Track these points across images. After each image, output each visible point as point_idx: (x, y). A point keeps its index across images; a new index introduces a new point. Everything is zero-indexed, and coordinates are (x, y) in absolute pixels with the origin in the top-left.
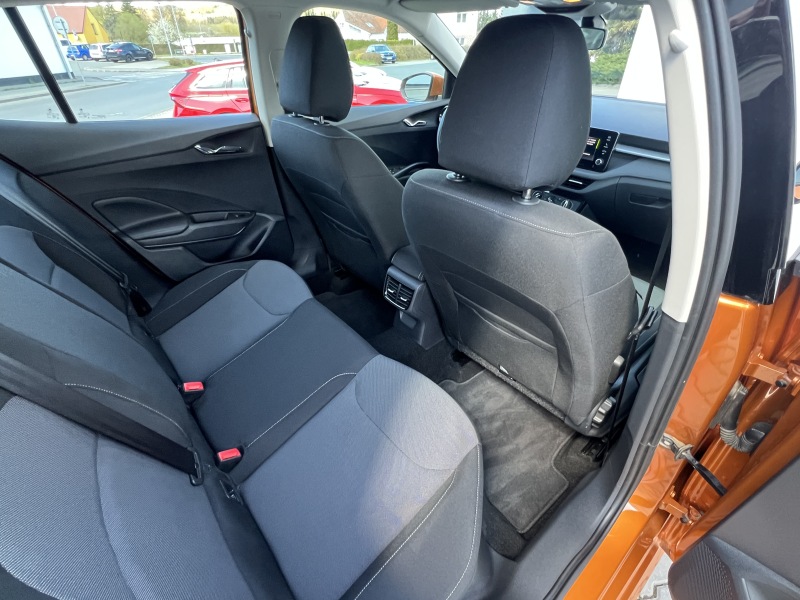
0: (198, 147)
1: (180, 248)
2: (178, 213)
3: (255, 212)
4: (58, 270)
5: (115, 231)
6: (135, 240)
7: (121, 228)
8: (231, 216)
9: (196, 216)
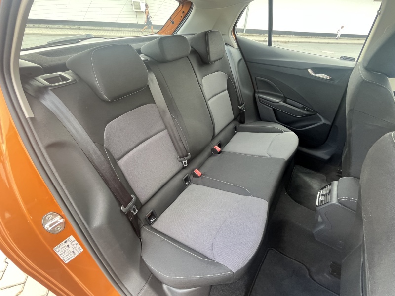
0: (309, 70)
1: (271, 108)
2: (282, 95)
3: (317, 112)
4: (226, 92)
5: (257, 90)
6: (259, 97)
7: (259, 90)
8: (303, 108)
9: (288, 100)
